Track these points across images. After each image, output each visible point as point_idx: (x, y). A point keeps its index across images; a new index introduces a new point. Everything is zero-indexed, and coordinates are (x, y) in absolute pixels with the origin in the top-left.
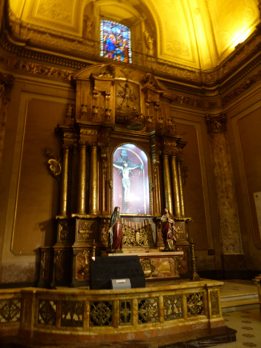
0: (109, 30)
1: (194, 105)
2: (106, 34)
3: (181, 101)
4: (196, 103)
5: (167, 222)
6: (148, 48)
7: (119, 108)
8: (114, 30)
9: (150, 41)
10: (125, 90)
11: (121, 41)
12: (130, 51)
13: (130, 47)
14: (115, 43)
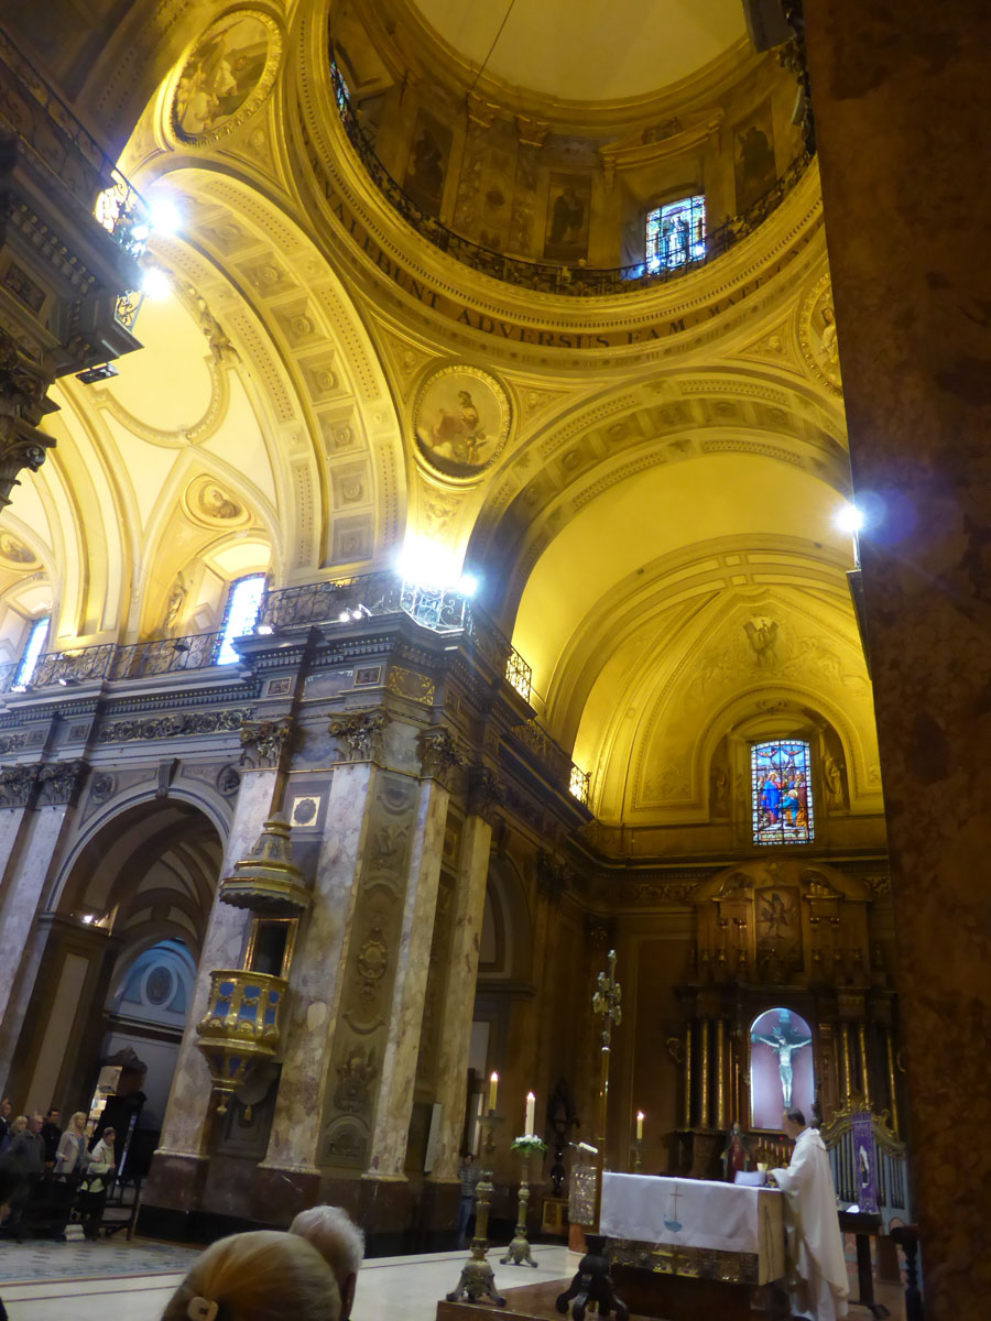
0: (767, 762)
2: (763, 773)
7: (763, 944)
8: (776, 759)
9: (836, 774)
10: (772, 905)
11: (790, 777)
12: (809, 793)
13: (809, 784)
14: (779, 786)
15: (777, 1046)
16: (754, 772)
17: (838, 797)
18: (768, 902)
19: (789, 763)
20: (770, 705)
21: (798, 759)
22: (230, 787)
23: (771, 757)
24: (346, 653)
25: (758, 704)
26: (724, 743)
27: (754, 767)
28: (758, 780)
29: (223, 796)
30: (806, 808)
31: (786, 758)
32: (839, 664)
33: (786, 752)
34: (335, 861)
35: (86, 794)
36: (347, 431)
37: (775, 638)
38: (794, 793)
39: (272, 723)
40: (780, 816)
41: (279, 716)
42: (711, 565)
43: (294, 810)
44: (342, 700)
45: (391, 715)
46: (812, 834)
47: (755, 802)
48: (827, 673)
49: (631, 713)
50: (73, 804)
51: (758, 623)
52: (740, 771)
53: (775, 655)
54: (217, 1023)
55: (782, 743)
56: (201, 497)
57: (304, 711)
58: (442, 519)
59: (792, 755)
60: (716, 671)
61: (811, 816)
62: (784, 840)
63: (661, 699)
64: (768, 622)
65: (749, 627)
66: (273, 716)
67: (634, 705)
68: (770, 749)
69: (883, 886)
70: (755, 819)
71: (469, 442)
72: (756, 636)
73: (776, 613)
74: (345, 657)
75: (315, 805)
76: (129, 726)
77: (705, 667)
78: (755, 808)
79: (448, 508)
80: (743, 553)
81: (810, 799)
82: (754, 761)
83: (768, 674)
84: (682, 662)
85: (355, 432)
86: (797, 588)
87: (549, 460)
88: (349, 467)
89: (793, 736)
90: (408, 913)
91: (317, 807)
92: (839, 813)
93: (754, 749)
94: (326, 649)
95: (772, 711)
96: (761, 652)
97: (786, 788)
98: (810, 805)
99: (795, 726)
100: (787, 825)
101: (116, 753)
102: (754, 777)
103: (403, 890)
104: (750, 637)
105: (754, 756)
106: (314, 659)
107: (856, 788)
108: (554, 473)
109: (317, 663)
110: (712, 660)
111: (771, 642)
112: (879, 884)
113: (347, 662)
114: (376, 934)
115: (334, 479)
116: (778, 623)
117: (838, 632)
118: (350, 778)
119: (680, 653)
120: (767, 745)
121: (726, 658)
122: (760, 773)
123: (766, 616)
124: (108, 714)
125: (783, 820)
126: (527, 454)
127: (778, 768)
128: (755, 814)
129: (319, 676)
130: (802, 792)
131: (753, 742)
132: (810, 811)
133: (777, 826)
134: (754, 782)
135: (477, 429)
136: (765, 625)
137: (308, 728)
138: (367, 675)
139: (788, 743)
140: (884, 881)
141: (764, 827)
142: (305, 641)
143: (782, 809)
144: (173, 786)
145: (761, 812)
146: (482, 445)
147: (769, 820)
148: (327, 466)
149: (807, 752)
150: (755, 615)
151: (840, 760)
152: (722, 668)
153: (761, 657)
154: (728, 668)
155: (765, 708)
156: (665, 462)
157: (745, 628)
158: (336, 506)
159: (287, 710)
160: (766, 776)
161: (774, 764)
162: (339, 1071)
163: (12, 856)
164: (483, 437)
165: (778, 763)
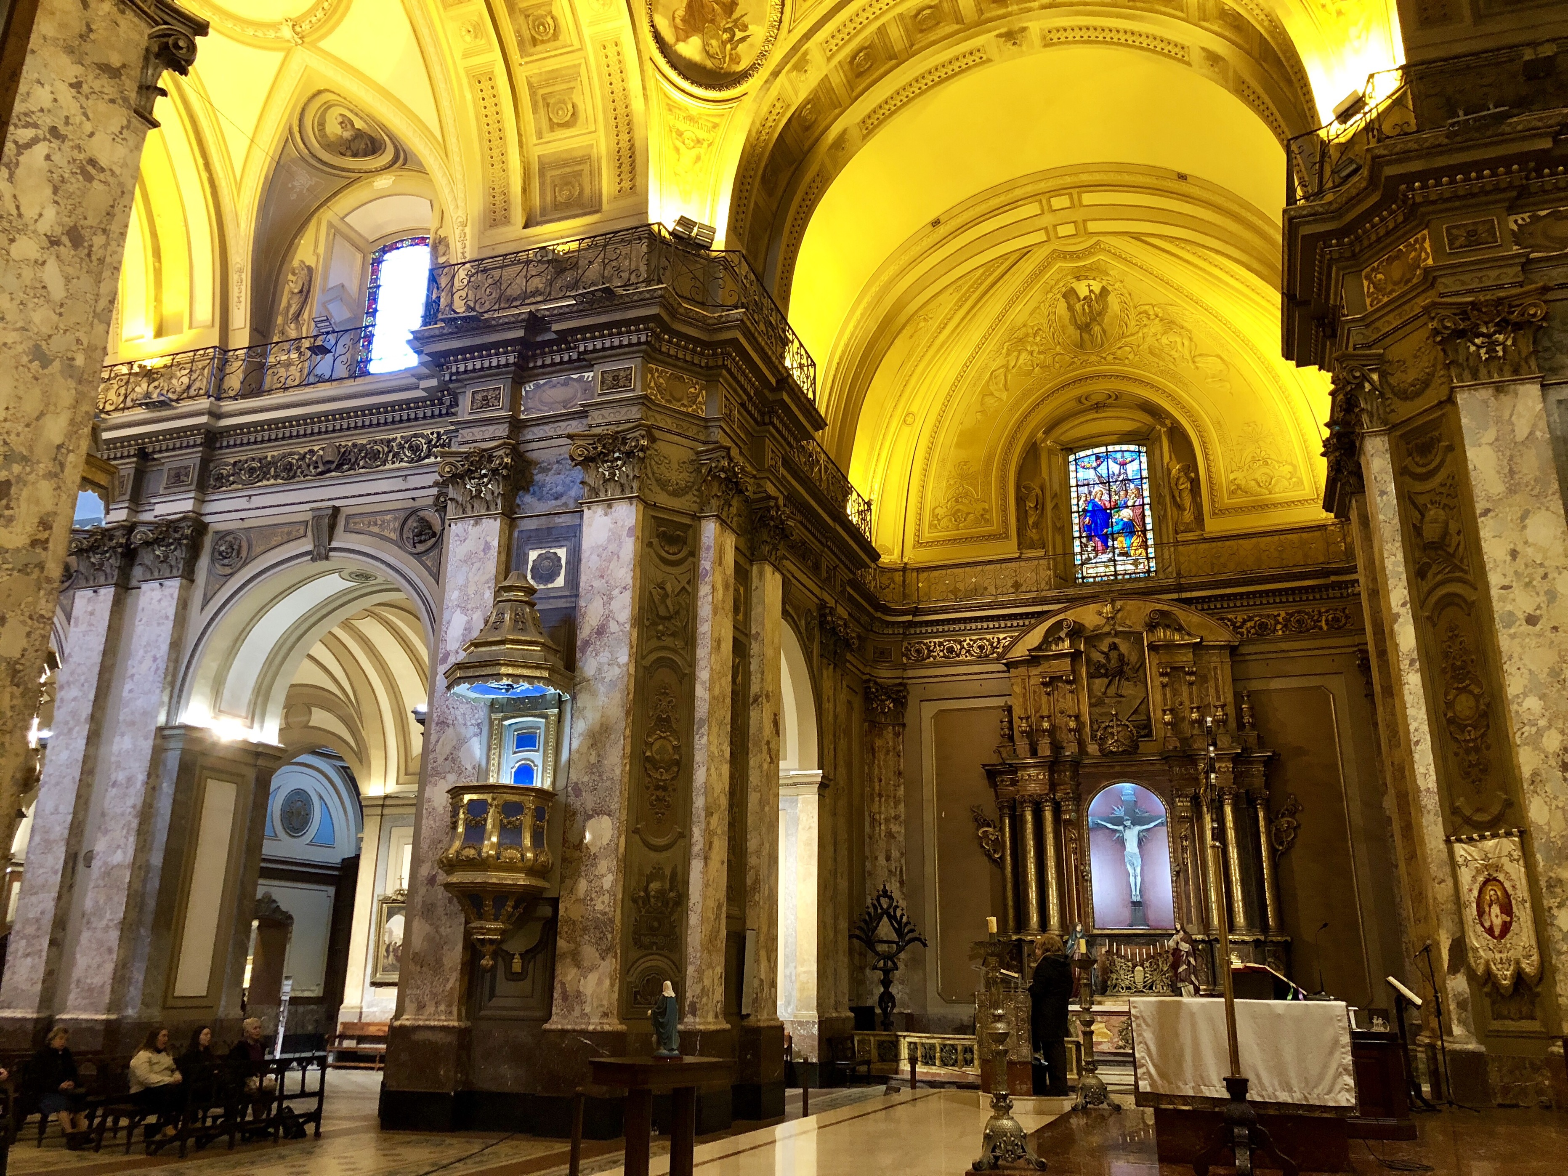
0: (1091, 475)
1: (1321, 628)
2: (1085, 489)
3: (1279, 627)
4: (1327, 620)
5: (1177, 951)
6: (1180, 508)
7: (1097, 704)
8: (1103, 470)
9: (1185, 486)
10: (1106, 655)
11: (1122, 493)
12: (1148, 512)
13: (1147, 500)
14: (1107, 504)
15: (1121, 828)
16: (1073, 489)
17: (1188, 516)
18: (1103, 653)
19: (1119, 475)
20: (1095, 399)
21: (1132, 469)
22: (420, 542)
23: (1095, 469)
24: (582, 349)
25: (1079, 400)
26: (1032, 451)
27: (1073, 482)
28: (1079, 498)
29: (411, 554)
30: (1144, 531)
31: (1115, 468)
32: (1191, 339)
33: (1115, 460)
34: (601, 631)
35: (204, 562)
36: (550, 21)
37: (1105, 308)
38: (1126, 514)
39: (485, 450)
40: (1110, 543)
41: (493, 439)
42: (1030, 209)
43: (530, 567)
44: (582, 414)
45: (657, 434)
46: (1153, 564)
47: (1076, 528)
48: (1173, 353)
49: (909, 419)
50: (189, 576)
51: (1082, 290)
52: (1056, 487)
53: (1104, 331)
54: (471, 852)
55: (1110, 448)
56: (322, 124)
57: (526, 431)
58: (695, 152)
59: (1123, 464)
60: (1024, 356)
61: (1150, 542)
62: (1116, 574)
63: (949, 397)
64: (1096, 287)
65: (1070, 295)
66: (483, 440)
67: (914, 409)
68: (1093, 458)
69: (1249, 624)
70: (1077, 549)
71: (726, 36)
72: (1078, 307)
73: (1108, 274)
74: (580, 353)
75: (559, 559)
76: (256, 464)
77: (1008, 354)
78: (1076, 534)
79: (702, 135)
80: (1074, 192)
81: (1148, 520)
82: (1072, 475)
83: (1093, 358)
84: (979, 347)
85: (562, 22)
86: (1137, 237)
87: (835, 61)
88: (553, 77)
89: (1126, 438)
90: (700, 692)
91: (563, 562)
92: (1191, 536)
93: (1071, 458)
94: (549, 343)
95: (1098, 407)
96: (1085, 328)
97: (1117, 507)
98: (1149, 527)
99: (1128, 426)
100: (1121, 554)
101: (242, 503)
102: (1074, 495)
103: (692, 663)
104: (1071, 308)
105: (1072, 467)
106: (534, 357)
107: (1213, 501)
108: (838, 80)
109: (539, 363)
110: (1018, 342)
111: (1100, 314)
112: (1244, 622)
113: (584, 362)
114: (663, 723)
115: (533, 94)
116: (1110, 288)
117: (1190, 297)
118: (607, 520)
119: (975, 333)
120: (1089, 452)
121: (1038, 339)
122: (1080, 489)
123: (1094, 279)
124: (221, 448)
125: (1114, 548)
126: (806, 53)
127: (1106, 482)
128: (1077, 543)
129: (541, 382)
130: (1139, 511)
131: (1070, 449)
132: (1150, 535)
133: (1105, 557)
134: (1074, 501)
135: (735, 16)
136: (1091, 291)
137: (534, 455)
138: (616, 378)
139: (1117, 448)
140: (1250, 619)
141: (1089, 559)
142: (520, 333)
143: (1112, 534)
144: (334, 544)
145: (1084, 540)
146: (743, 39)
147: (1095, 549)
148: (521, 75)
149: (1144, 459)
150: (1078, 278)
151: (1191, 466)
152: (1031, 353)
153: (1086, 336)
154: (1039, 353)
155: (1088, 404)
156: (989, 60)
157: (1064, 296)
158: (540, 135)
159: (502, 430)
160: (1090, 493)
161: (1100, 477)
162: (634, 901)
163: (105, 653)
164: (745, 28)
165: (1105, 475)
